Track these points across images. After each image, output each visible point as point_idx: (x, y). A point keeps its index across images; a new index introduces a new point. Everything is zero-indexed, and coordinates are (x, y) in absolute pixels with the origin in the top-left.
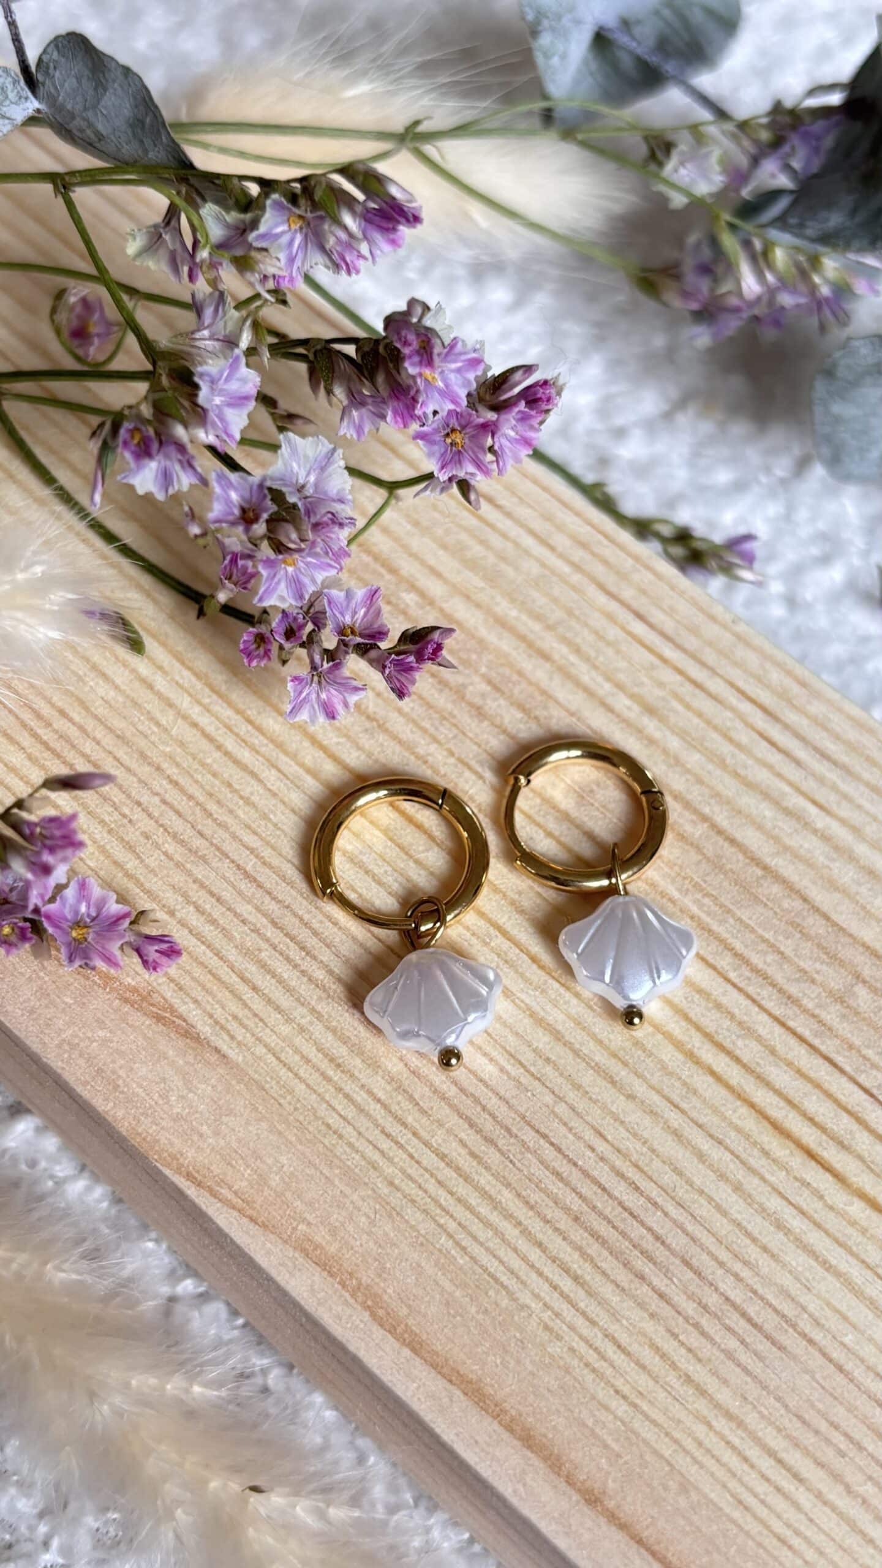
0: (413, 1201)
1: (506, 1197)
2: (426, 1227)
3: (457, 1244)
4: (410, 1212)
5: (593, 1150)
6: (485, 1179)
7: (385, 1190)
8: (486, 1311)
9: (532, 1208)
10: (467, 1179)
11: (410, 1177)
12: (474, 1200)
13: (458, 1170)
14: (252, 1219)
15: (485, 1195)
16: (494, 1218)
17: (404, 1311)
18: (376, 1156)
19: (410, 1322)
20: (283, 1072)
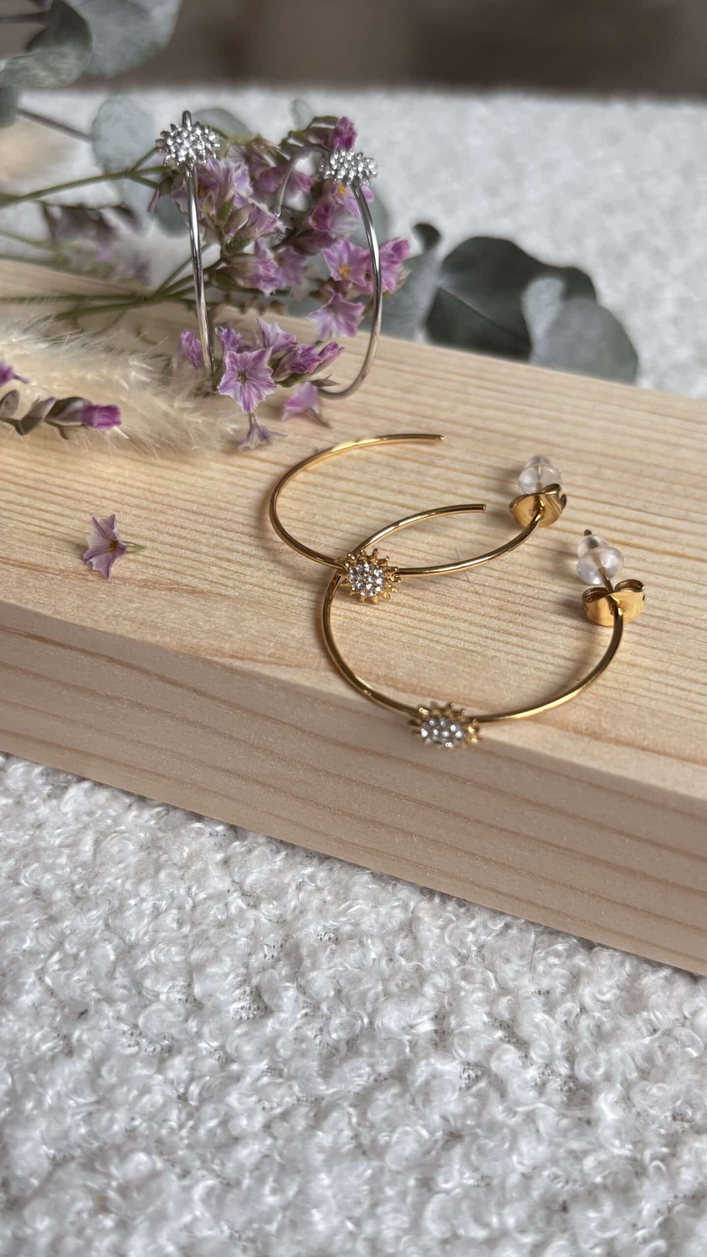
0: (391, 629)
1: (448, 611)
2: (405, 638)
3: (432, 640)
4: (391, 634)
5: (491, 577)
6: (431, 607)
7: (370, 629)
8: (469, 666)
9: (469, 612)
10: (420, 610)
11: (382, 619)
12: (429, 617)
13: (411, 607)
14: (286, 665)
15: (434, 614)
16: (448, 622)
17: (415, 681)
18: (354, 615)
19: (422, 685)
20: (269, 593)
